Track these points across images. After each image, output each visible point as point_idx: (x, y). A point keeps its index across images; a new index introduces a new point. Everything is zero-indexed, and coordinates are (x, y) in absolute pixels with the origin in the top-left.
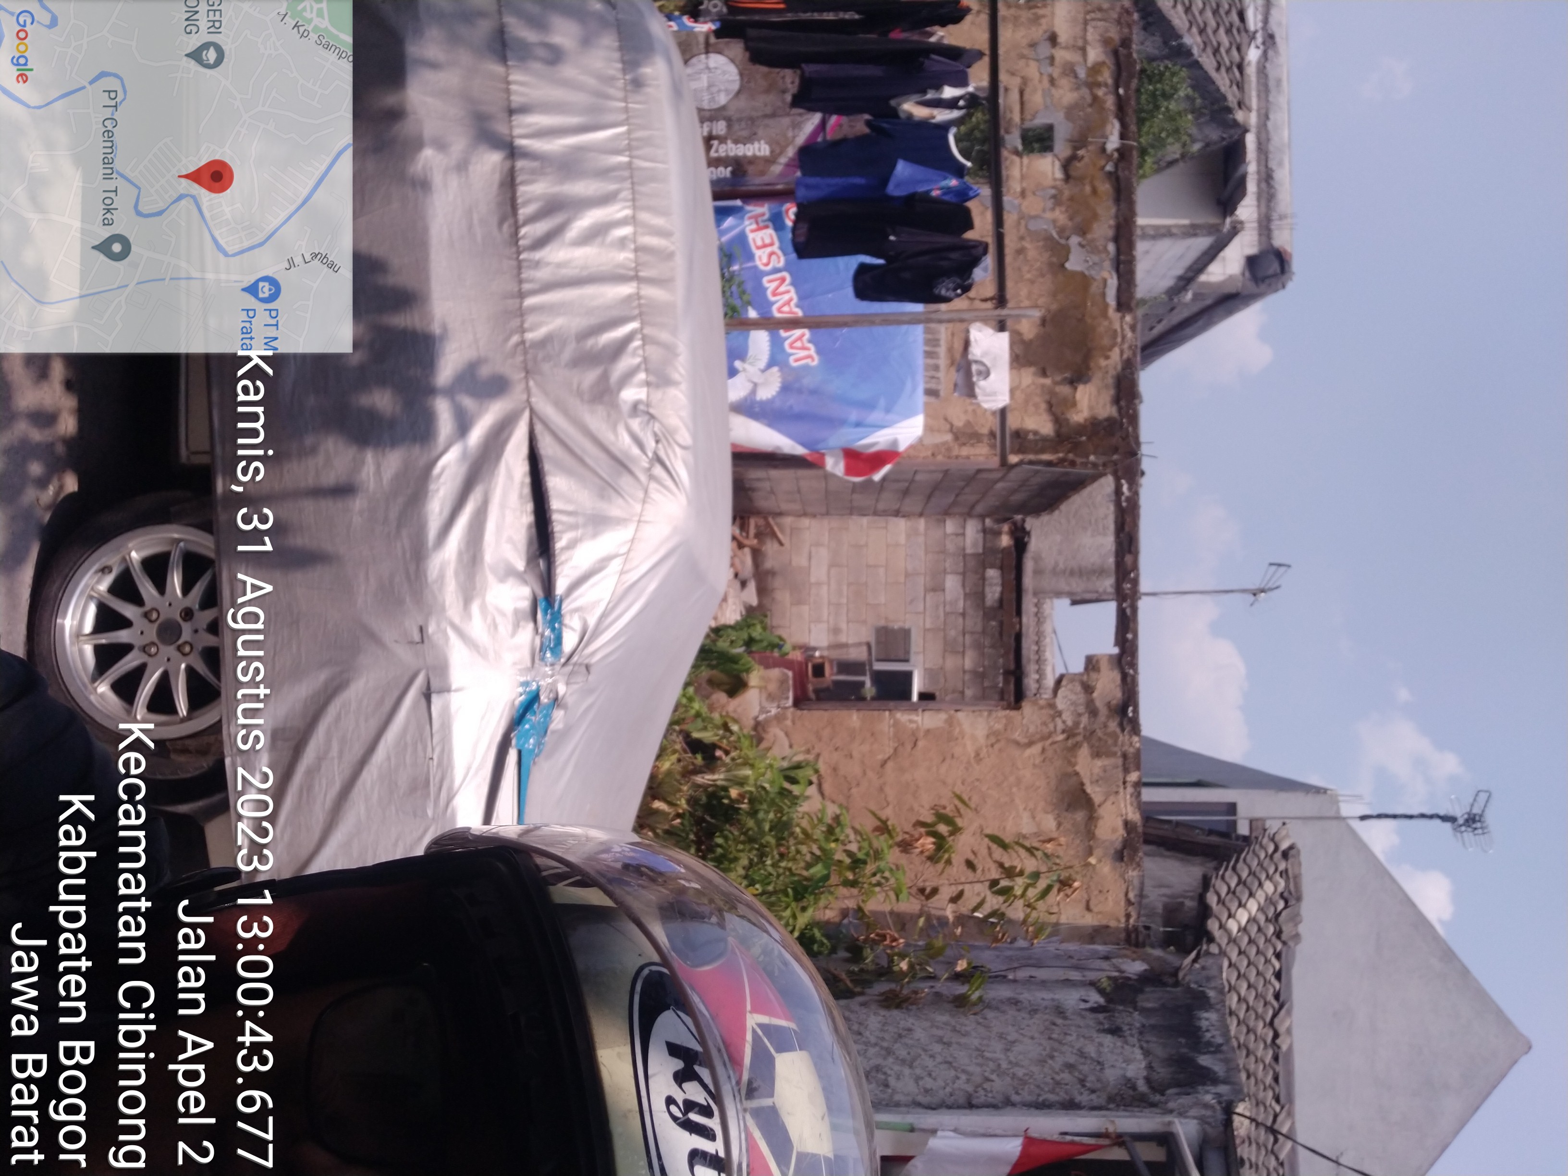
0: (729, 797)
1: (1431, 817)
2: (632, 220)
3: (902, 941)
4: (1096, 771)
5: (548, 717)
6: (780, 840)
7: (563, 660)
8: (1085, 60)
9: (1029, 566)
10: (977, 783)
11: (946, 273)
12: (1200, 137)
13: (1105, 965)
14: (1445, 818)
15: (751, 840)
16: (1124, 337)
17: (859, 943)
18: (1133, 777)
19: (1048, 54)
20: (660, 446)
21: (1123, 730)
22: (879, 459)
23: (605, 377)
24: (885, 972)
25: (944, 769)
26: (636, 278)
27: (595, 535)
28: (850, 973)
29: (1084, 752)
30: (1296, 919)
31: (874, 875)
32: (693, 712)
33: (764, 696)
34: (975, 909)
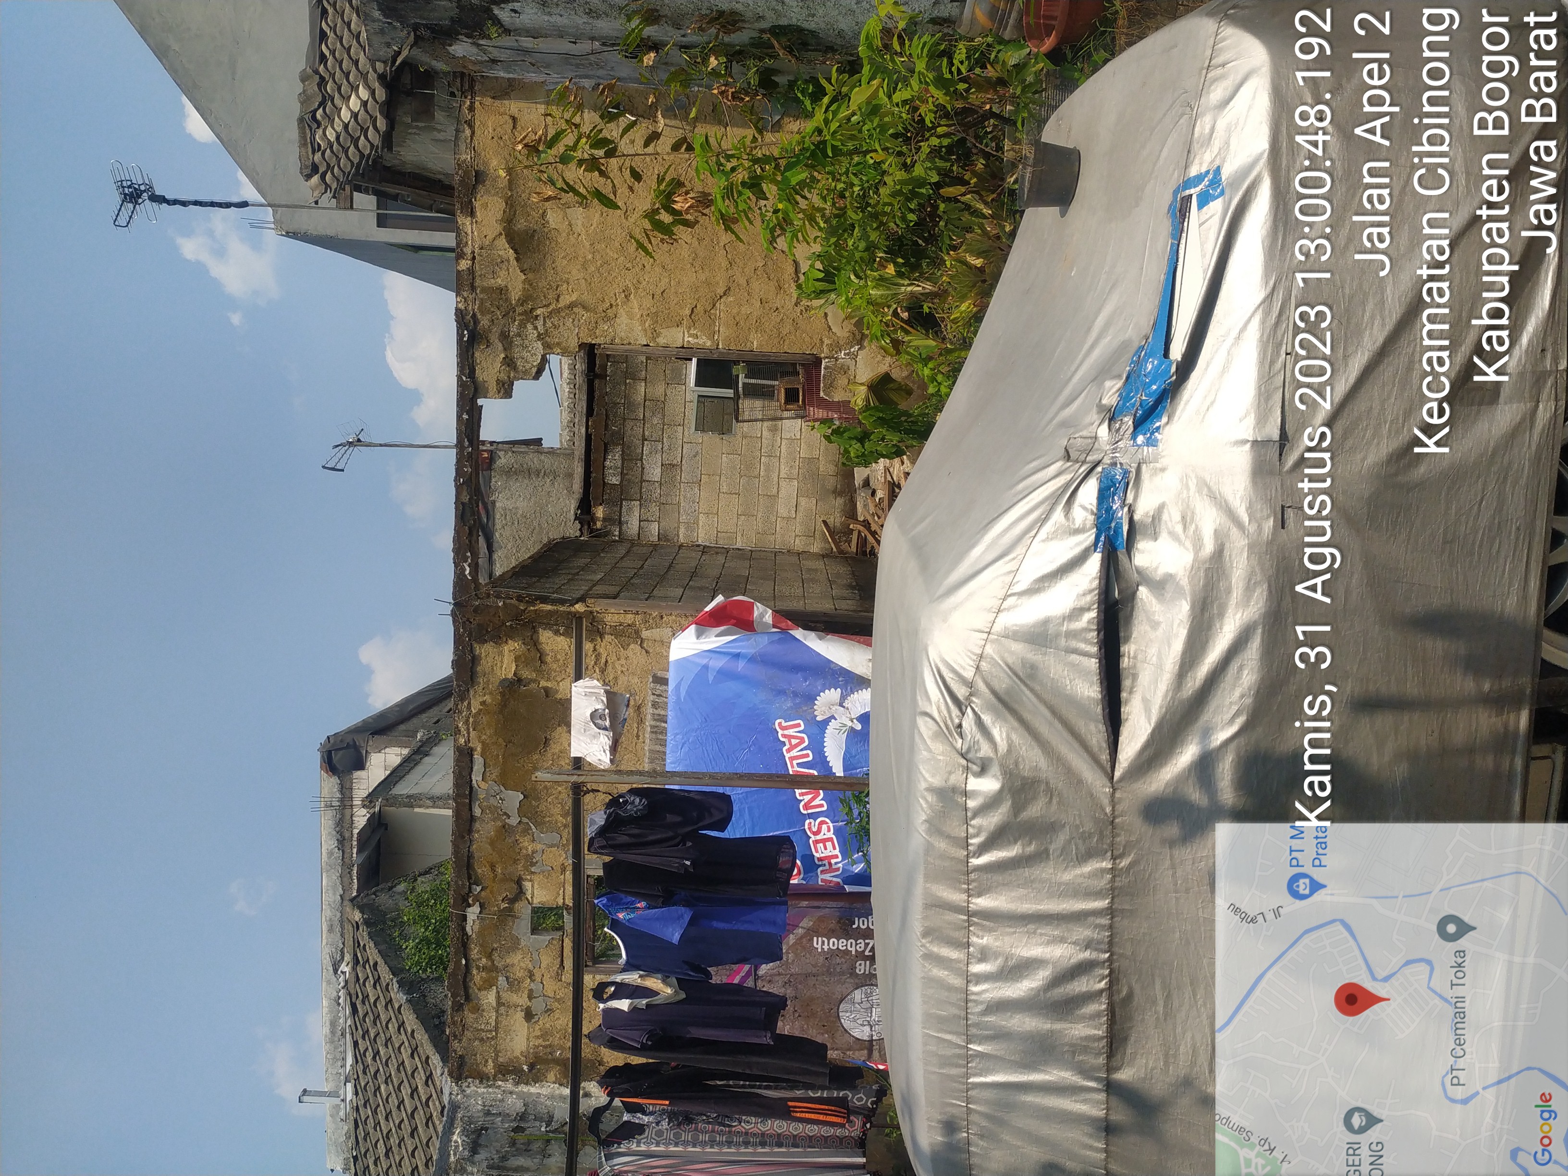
0: (896, 264)
1: (175, 202)
2: (972, 979)
3: (715, 92)
4: (503, 273)
5: (1124, 396)
6: (841, 214)
7: (1099, 469)
8: (498, 992)
9: (578, 485)
10: (629, 265)
11: (633, 820)
12: (397, 897)
13: (495, 54)
14: (161, 200)
15: (875, 216)
16: (467, 722)
17: (762, 91)
18: (464, 264)
19: (534, 1000)
20: (957, 721)
21: (474, 315)
22: (717, 619)
23: (1017, 808)
24: (735, 55)
25: (663, 284)
26: (970, 914)
27: (1046, 622)
28: (775, 57)
29: (515, 294)
30: (305, 98)
31: (733, 169)
32: (931, 365)
33: (851, 372)
34: (634, 123)
